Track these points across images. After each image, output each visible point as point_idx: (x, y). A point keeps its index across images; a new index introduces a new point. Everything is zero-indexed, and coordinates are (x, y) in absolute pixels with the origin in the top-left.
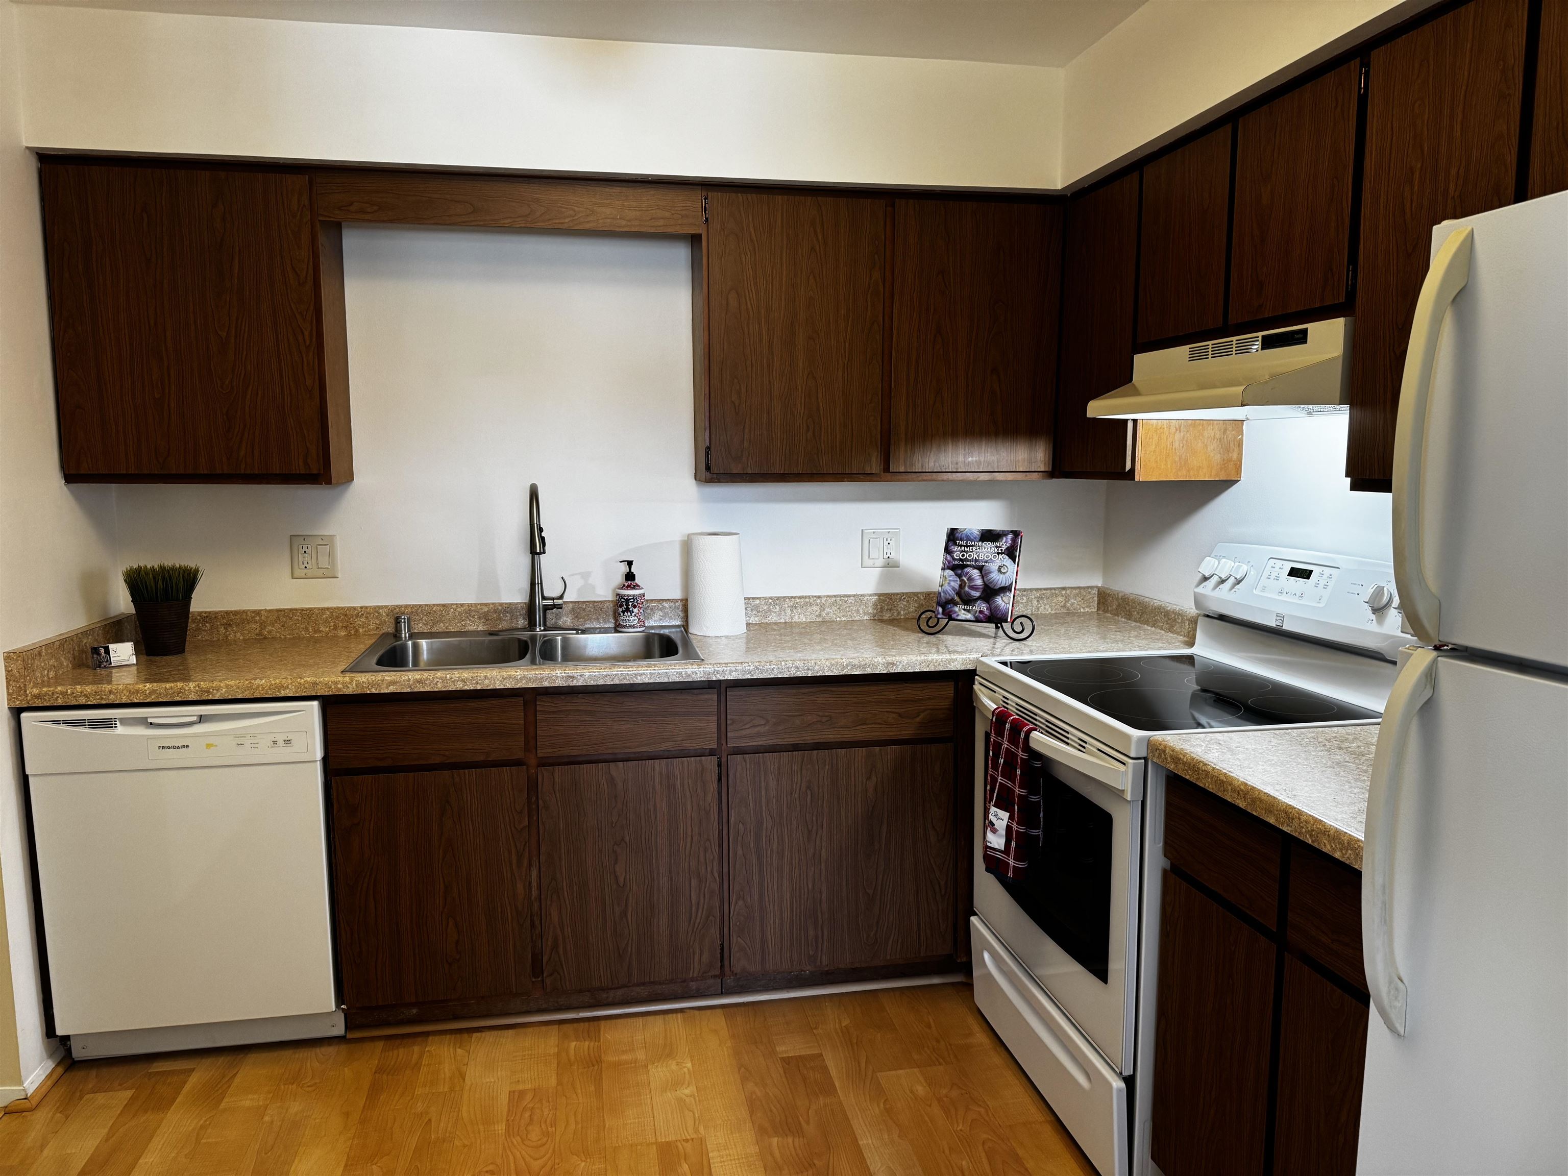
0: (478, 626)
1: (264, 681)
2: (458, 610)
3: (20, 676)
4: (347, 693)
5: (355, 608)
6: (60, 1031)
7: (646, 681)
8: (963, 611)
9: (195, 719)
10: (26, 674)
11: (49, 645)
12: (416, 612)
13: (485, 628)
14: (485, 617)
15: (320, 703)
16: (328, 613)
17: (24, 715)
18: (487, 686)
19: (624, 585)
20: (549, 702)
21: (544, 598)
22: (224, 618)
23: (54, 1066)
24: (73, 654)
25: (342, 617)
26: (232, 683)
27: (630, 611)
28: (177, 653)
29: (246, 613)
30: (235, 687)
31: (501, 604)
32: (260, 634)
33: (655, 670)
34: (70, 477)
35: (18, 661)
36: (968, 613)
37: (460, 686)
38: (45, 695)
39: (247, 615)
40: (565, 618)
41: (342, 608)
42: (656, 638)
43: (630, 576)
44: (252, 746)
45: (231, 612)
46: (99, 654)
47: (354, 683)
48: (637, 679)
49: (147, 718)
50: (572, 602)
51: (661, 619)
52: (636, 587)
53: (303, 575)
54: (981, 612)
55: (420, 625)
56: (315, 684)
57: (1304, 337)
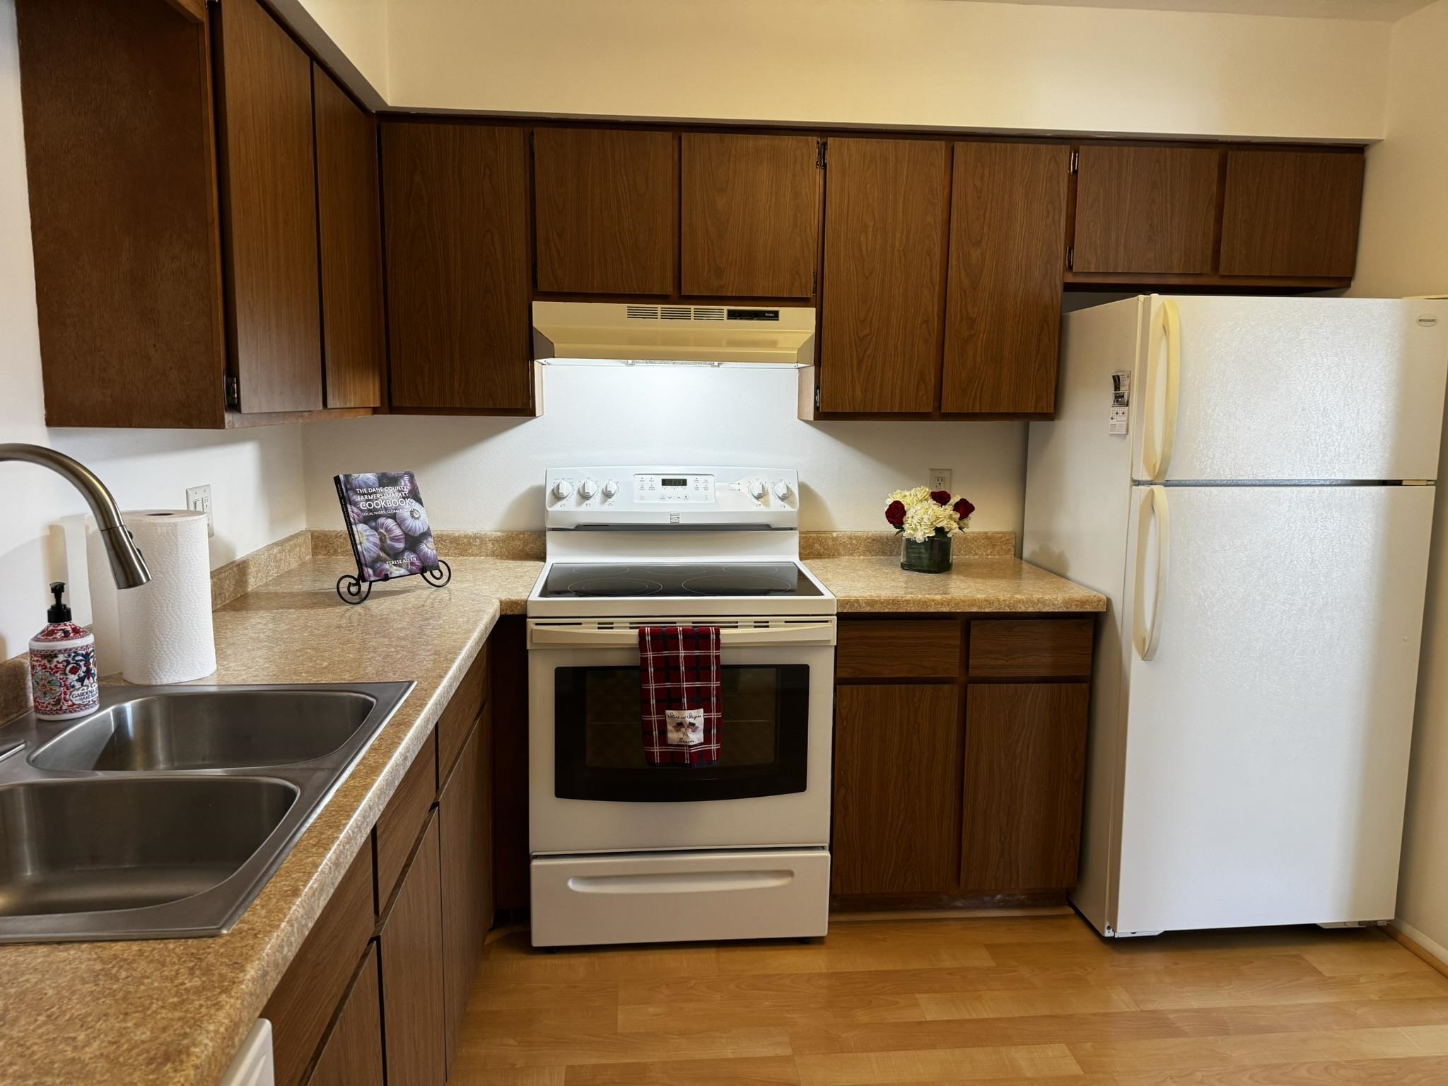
8: (395, 568)
36: (400, 569)
43: (59, 614)
54: (412, 564)
57: (775, 316)
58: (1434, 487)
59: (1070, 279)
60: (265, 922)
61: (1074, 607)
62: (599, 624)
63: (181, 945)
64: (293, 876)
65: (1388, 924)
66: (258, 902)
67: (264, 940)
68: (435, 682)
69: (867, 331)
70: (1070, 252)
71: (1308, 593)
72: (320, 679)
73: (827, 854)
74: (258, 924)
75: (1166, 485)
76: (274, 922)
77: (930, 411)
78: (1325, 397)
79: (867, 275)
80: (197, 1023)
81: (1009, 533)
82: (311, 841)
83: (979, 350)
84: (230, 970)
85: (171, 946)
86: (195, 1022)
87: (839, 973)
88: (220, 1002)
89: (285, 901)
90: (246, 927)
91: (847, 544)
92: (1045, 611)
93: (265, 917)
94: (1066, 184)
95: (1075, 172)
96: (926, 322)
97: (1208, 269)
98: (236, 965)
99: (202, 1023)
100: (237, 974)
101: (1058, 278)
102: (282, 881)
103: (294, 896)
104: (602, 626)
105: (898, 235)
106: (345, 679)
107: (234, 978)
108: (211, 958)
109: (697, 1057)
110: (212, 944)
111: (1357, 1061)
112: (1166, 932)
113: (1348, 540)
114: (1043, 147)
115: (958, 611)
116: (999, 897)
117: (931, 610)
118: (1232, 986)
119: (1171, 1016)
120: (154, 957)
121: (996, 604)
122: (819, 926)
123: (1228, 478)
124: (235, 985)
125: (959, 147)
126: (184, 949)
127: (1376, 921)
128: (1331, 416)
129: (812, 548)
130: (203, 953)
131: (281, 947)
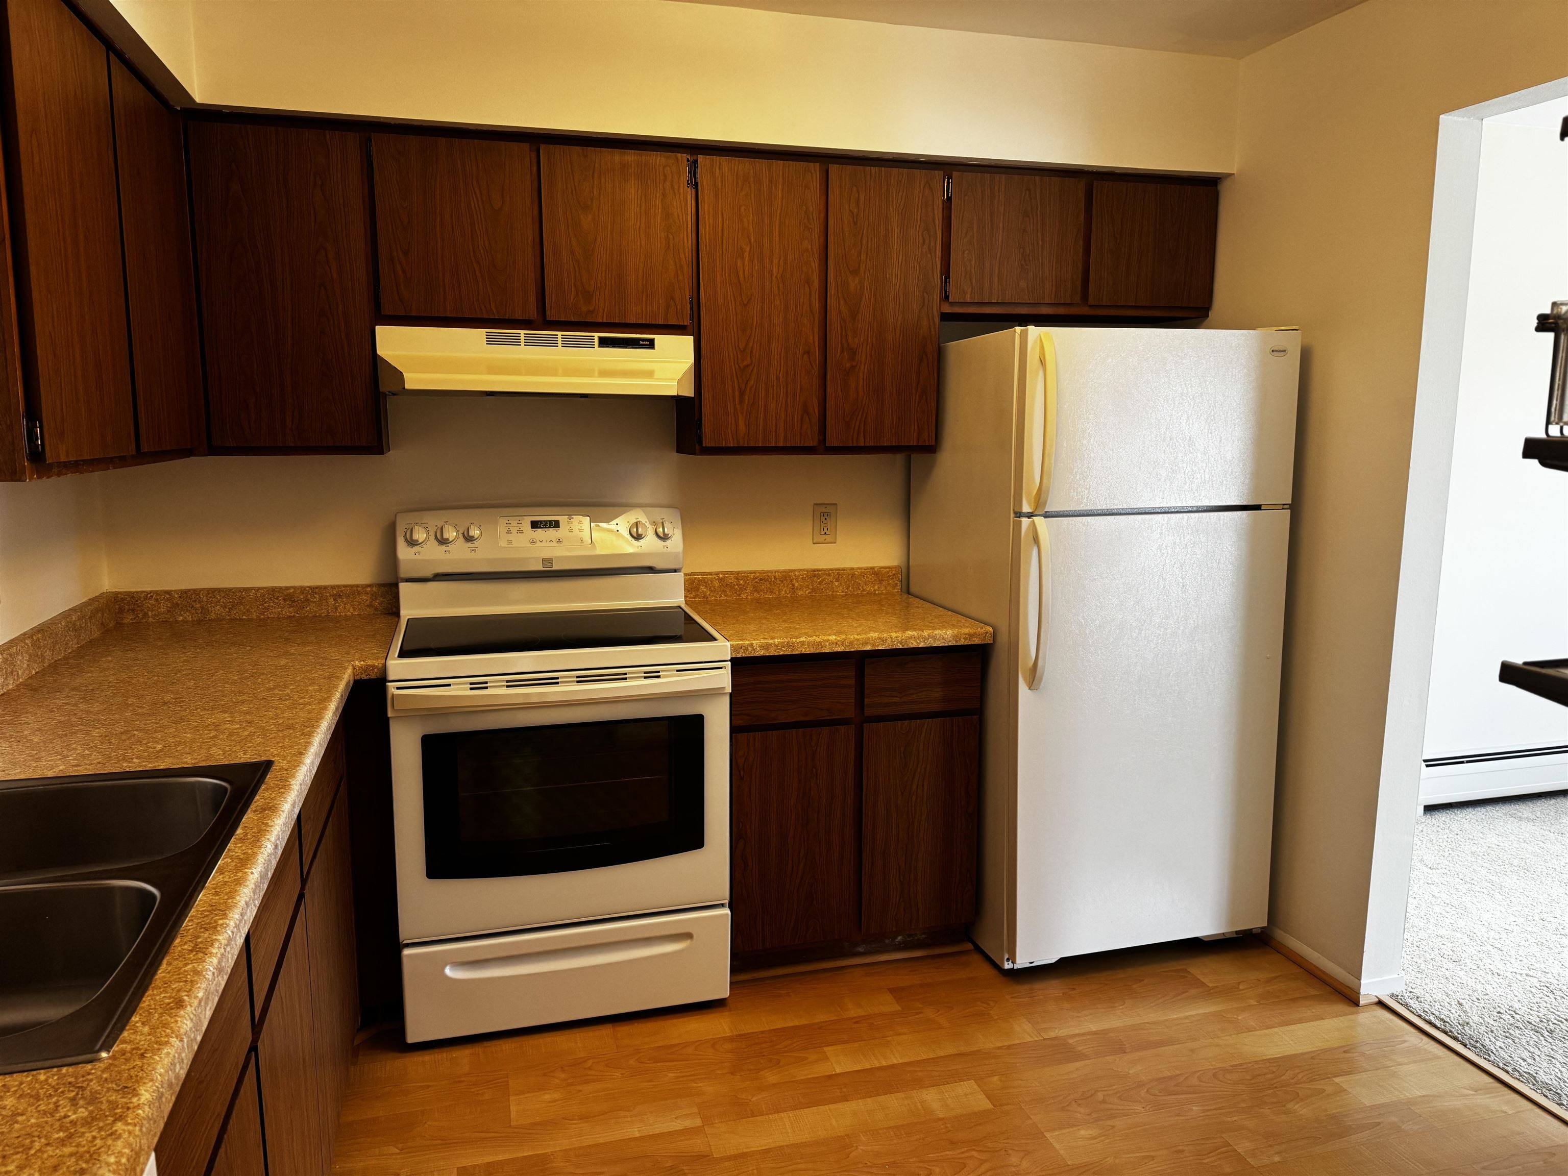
57: (651, 344)
58: (1289, 510)
59: (947, 309)
60: (151, 1039)
61: (963, 640)
62: (471, 684)
63: (54, 1075)
64: (173, 987)
65: (1261, 931)
66: (137, 1019)
67: (154, 1059)
68: (296, 760)
69: (748, 361)
70: (946, 282)
71: (1180, 616)
72: (156, 764)
73: (727, 911)
74: (142, 1043)
75: (1045, 517)
76: (163, 1039)
77: (815, 445)
78: (1191, 426)
79: (745, 302)
80: (93, 1157)
81: (895, 567)
82: (186, 947)
83: (861, 384)
84: (119, 1096)
85: (42, 1077)
86: (91, 1156)
87: (744, 1034)
88: (116, 1131)
89: (170, 1015)
90: (129, 1047)
91: (734, 585)
92: (935, 645)
93: (149, 1034)
94: (940, 210)
95: (949, 199)
96: (808, 353)
97: (1078, 299)
98: (126, 1090)
99: (99, 1156)
100: (130, 1099)
101: (935, 309)
102: (161, 993)
103: (178, 1008)
104: (474, 687)
105: (775, 261)
106: (186, 763)
107: (127, 1103)
108: (94, 1085)
109: (602, 1140)
110: (91, 1069)
111: (1241, 1065)
112: (1062, 960)
113: (1215, 565)
114: (917, 172)
115: (852, 650)
116: (899, 938)
117: (826, 650)
118: (1125, 1005)
119: (1071, 1041)
120: (23, 1091)
121: (889, 641)
122: (722, 990)
123: (1104, 508)
124: (131, 1111)
125: (834, 169)
126: (58, 1079)
127: (1251, 929)
128: (1196, 445)
129: (698, 591)
130: (84, 1081)
131: (173, 1064)
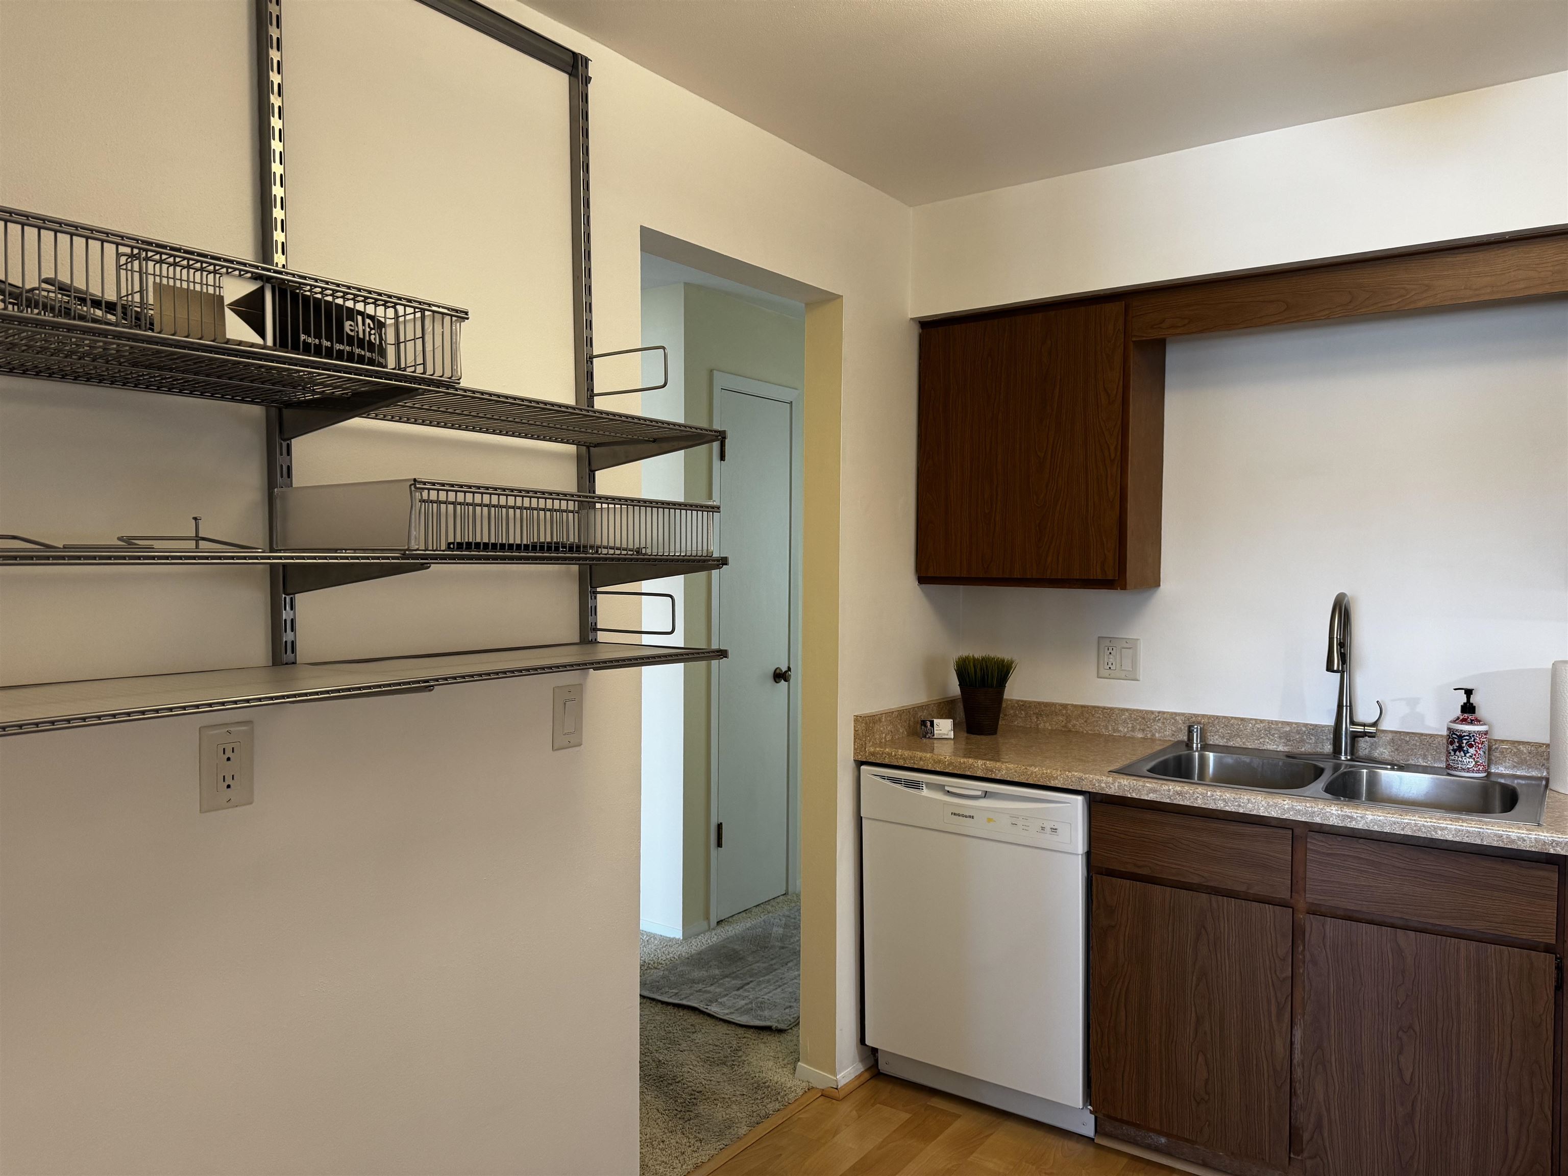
0: (1278, 746)
1: (1037, 769)
2: (1257, 725)
3: (863, 736)
4: (1109, 793)
5: (1152, 712)
6: (868, 1042)
7: (1450, 837)
9: (979, 793)
10: (867, 734)
11: (889, 713)
12: (1212, 723)
13: (1286, 749)
14: (1287, 737)
15: (1085, 799)
16: (1127, 714)
17: (863, 767)
18: (1250, 811)
19: (1458, 718)
20: (1322, 841)
21: (1353, 723)
22: (1036, 708)
23: (862, 1070)
24: (909, 724)
25: (1140, 719)
26: (1011, 766)
27: (1464, 751)
28: (990, 734)
29: (1055, 705)
30: (1013, 771)
31: (1306, 725)
32: (1065, 726)
33: (1462, 826)
34: (924, 578)
35: (862, 723)
37: (1220, 806)
38: (878, 753)
39: (1055, 707)
40: (1382, 750)
41: (1141, 711)
42: (1498, 789)
43: (1468, 708)
44: (1024, 827)
45: (1043, 703)
46: (926, 726)
47: (1117, 784)
48: (1436, 833)
49: (944, 786)
50: (1392, 732)
51: (1515, 767)
52: (1478, 721)
53: (1107, 675)
55: (1217, 737)
56: (1081, 779)
